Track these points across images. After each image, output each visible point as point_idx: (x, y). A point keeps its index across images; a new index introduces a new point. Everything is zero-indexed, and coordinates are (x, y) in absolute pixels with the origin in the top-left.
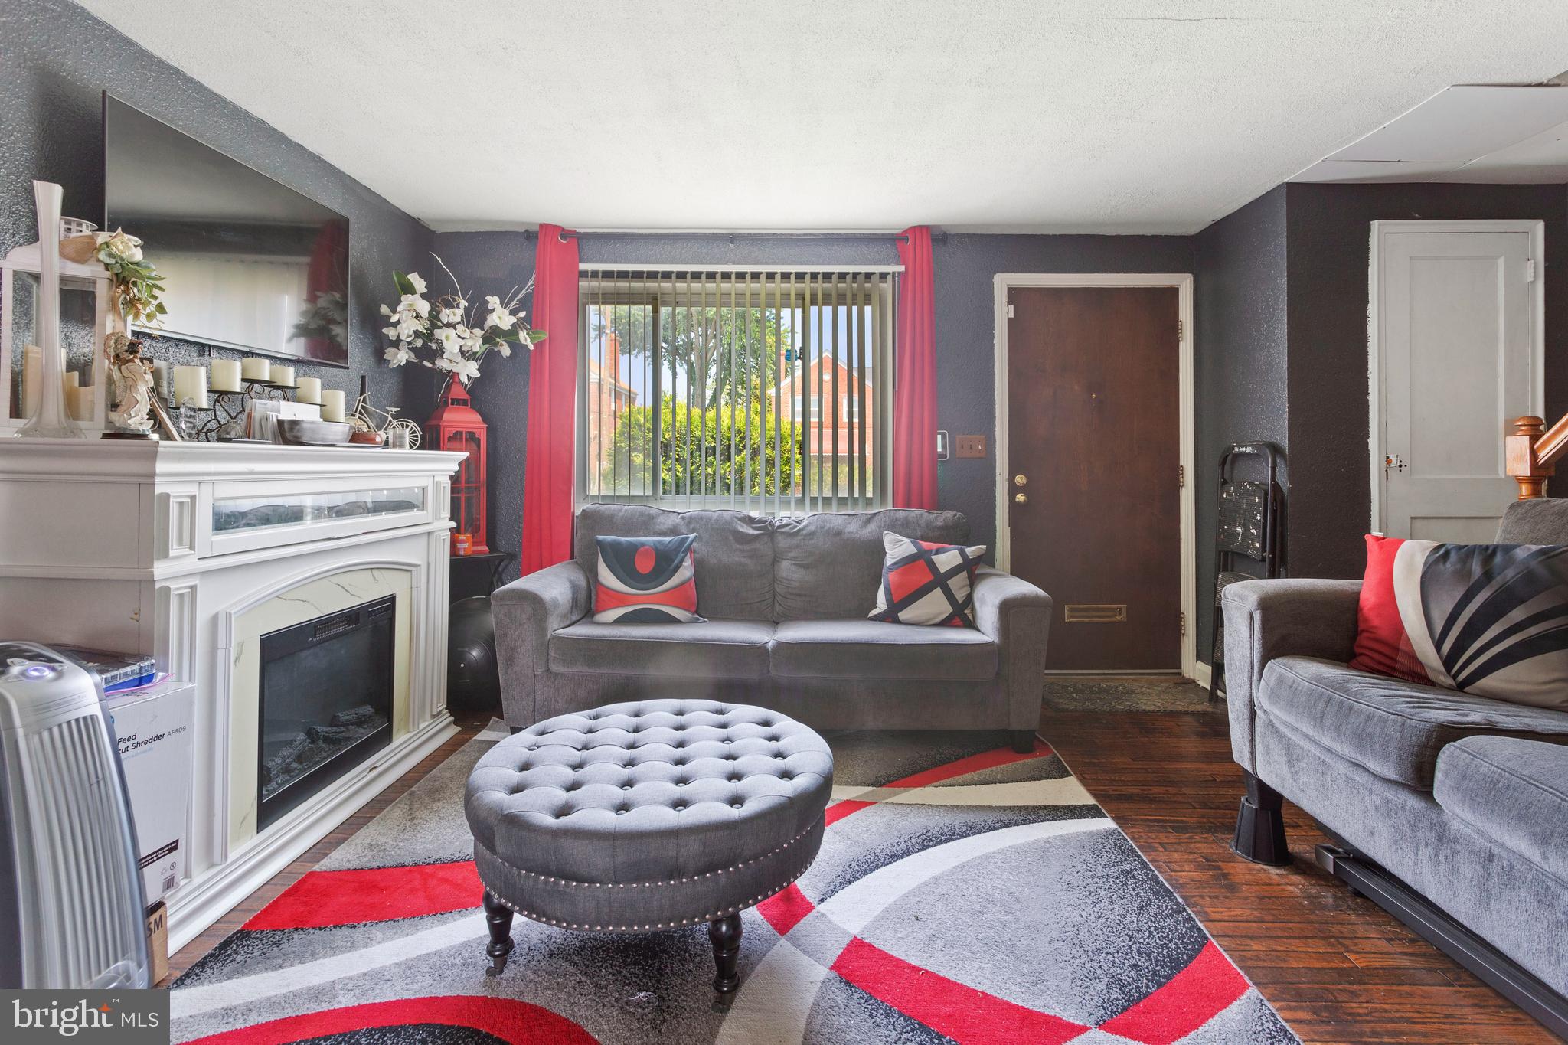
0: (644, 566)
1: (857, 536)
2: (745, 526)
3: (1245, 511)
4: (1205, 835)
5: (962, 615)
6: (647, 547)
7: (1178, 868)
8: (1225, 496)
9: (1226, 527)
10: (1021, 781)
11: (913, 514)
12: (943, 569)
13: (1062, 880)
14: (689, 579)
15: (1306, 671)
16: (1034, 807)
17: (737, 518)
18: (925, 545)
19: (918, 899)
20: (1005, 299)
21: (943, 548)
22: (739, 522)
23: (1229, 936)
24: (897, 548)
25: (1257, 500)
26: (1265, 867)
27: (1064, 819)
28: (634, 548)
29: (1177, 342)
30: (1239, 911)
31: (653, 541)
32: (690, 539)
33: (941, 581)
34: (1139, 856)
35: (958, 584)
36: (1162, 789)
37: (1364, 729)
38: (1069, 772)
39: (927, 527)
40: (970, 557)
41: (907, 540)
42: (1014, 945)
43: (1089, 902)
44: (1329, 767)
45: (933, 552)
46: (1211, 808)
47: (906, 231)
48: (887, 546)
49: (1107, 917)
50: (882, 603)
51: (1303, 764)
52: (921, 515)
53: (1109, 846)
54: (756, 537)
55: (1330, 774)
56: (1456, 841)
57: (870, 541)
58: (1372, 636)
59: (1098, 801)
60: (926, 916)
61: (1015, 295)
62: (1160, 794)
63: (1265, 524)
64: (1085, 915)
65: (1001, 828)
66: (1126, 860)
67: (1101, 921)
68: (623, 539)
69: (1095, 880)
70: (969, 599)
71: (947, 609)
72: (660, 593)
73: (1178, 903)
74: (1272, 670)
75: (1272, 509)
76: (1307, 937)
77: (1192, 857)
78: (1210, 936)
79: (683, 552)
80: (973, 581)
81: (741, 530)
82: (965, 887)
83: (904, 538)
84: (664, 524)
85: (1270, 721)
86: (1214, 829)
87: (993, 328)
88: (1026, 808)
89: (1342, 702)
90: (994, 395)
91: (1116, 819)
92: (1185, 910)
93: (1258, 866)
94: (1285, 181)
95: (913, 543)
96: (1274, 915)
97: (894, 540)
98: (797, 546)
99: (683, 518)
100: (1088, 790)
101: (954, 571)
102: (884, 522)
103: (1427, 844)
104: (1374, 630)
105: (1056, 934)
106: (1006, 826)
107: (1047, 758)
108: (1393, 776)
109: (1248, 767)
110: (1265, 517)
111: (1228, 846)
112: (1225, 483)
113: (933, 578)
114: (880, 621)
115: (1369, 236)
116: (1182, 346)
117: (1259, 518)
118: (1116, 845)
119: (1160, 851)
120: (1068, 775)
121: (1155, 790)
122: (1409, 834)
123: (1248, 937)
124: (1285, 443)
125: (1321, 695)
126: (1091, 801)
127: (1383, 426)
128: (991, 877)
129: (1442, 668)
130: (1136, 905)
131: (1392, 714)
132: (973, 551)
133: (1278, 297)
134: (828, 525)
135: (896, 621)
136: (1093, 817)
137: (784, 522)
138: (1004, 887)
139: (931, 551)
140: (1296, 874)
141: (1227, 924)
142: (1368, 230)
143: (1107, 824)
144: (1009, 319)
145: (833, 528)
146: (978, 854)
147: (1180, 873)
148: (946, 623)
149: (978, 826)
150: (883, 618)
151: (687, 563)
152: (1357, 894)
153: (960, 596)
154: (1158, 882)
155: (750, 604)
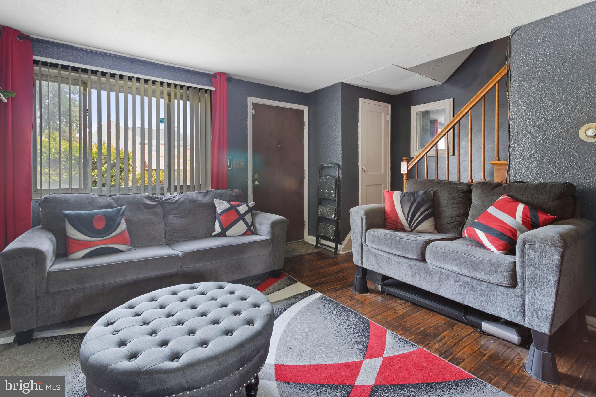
0: (99, 225)
1: (203, 202)
2: (148, 201)
3: (329, 185)
4: (345, 290)
5: (251, 230)
6: (99, 215)
7: (346, 302)
8: (321, 180)
9: (322, 191)
10: (284, 288)
11: (223, 191)
12: (242, 212)
13: (321, 317)
14: (125, 229)
15: (381, 232)
16: (295, 296)
17: (143, 197)
18: (233, 203)
19: (285, 341)
20: (252, 107)
21: (240, 204)
22: (145, 199)
23: (372, 317)
24: (221, 206)
25: (333, 181)
26: (364, 294)
27: (307, 297)
28: (91, 217)
29: (303, 128)
30: (368, 310)
31: (102, 211)
32: (123, 209)
33: (242, 217)
34: (335, 302)
35: (248, 218)
36: (324, 279)
37: (405, 246)
38: (296, 281)
39: (230, 196)
40: (251, 207)
41: (225, 202)
42: (325, 344)
43: (334, 321)
44: (391, 259)
45: (237, 206)
46: (340, 281)
47: (216, 74)
48: (217, 205)
49: (341, 324)
50: (218, 229)
51: (381, 260)
52: (226, 192)
53: (325, 302)
54: (155, 206)
55: (391, 261)
56: (432, 271)
57: (209, 203)
58: (391, 219)
59: (312, 288)
60: (292, 346)
61: (255, 106)
62: (325, 281)
63: (336, 189)
64: (335, 326)
65: (291, 306)
66: (333, 304)
67: (341, 326)
68: (82, 212)
69: (330, 314)
70: (253, 223)
71: (246, 228)
72: (112, 237)
73: (354, 313)
74: (370, 234)
75: (338, 184)
76: (386, 311)
77: (347, 297)
78: (369, 319)
79: (121, 216)
80: (253, 216)
81: (147, 202)
82: (296, 331)
83: (224, 201)
84: (103, 202)
85: (369, 249)
86: (346, 287)
87: (247, 118)
88: (293, 297)
89: (396, 239)
90: (247, 144)
91: (321, 292)
92: (358, 314)
93: (363, 295)
94: (341, 81)
95: (228, 203)
96: (376, 307)
97: (220, 202)
98: (176, 208)
99: (113, 199)
100: (306, 285)
101: (246, 213)
102: (212, 195)
103: (423, 274)
104: (391, 218)
105: (333, 335)
106: (292, 305)
107: (286, 278)
108: (415, 257)
109: (360, 265)
110: (336, 187)
111: (352, 291)
112: (320, 176)
113: (238, 216)
114: (217, 237)
115: (359, 102)
116: (305, 130)
117: (334, 187)
118: (327, 300)
119: (338, 299)
120: (297, 282)
121: (323, 280)
122: (418, 272)
123: (375, 316)
124: (341, 164)
125: (389, 239)
126: (310, 289)
127: (361, 158)
128: (301, 324)
129: (408, 226)
130: (345, 317)
131: (412, 240)
132: (251, 204)
133: (339, 118)
134: (190, 198)
135: (225, 236)
136: (314, 294)
137: (167, 198)
138: (307, 326)
139: (236, 205)
140: (372, 294)
141: (368, 314)
142: (359, 100)
143: (319, 295)
144: (253, 115)
145: (192, 199)
146: (291, 317)
147: (348, 303)
148: (245, 234)
149: (283, 308)
150: (219, 235)
151: (123, 221)
152: (388, 294)
153: (250, 223)
154: (346, 308)
155: (155, 237)
